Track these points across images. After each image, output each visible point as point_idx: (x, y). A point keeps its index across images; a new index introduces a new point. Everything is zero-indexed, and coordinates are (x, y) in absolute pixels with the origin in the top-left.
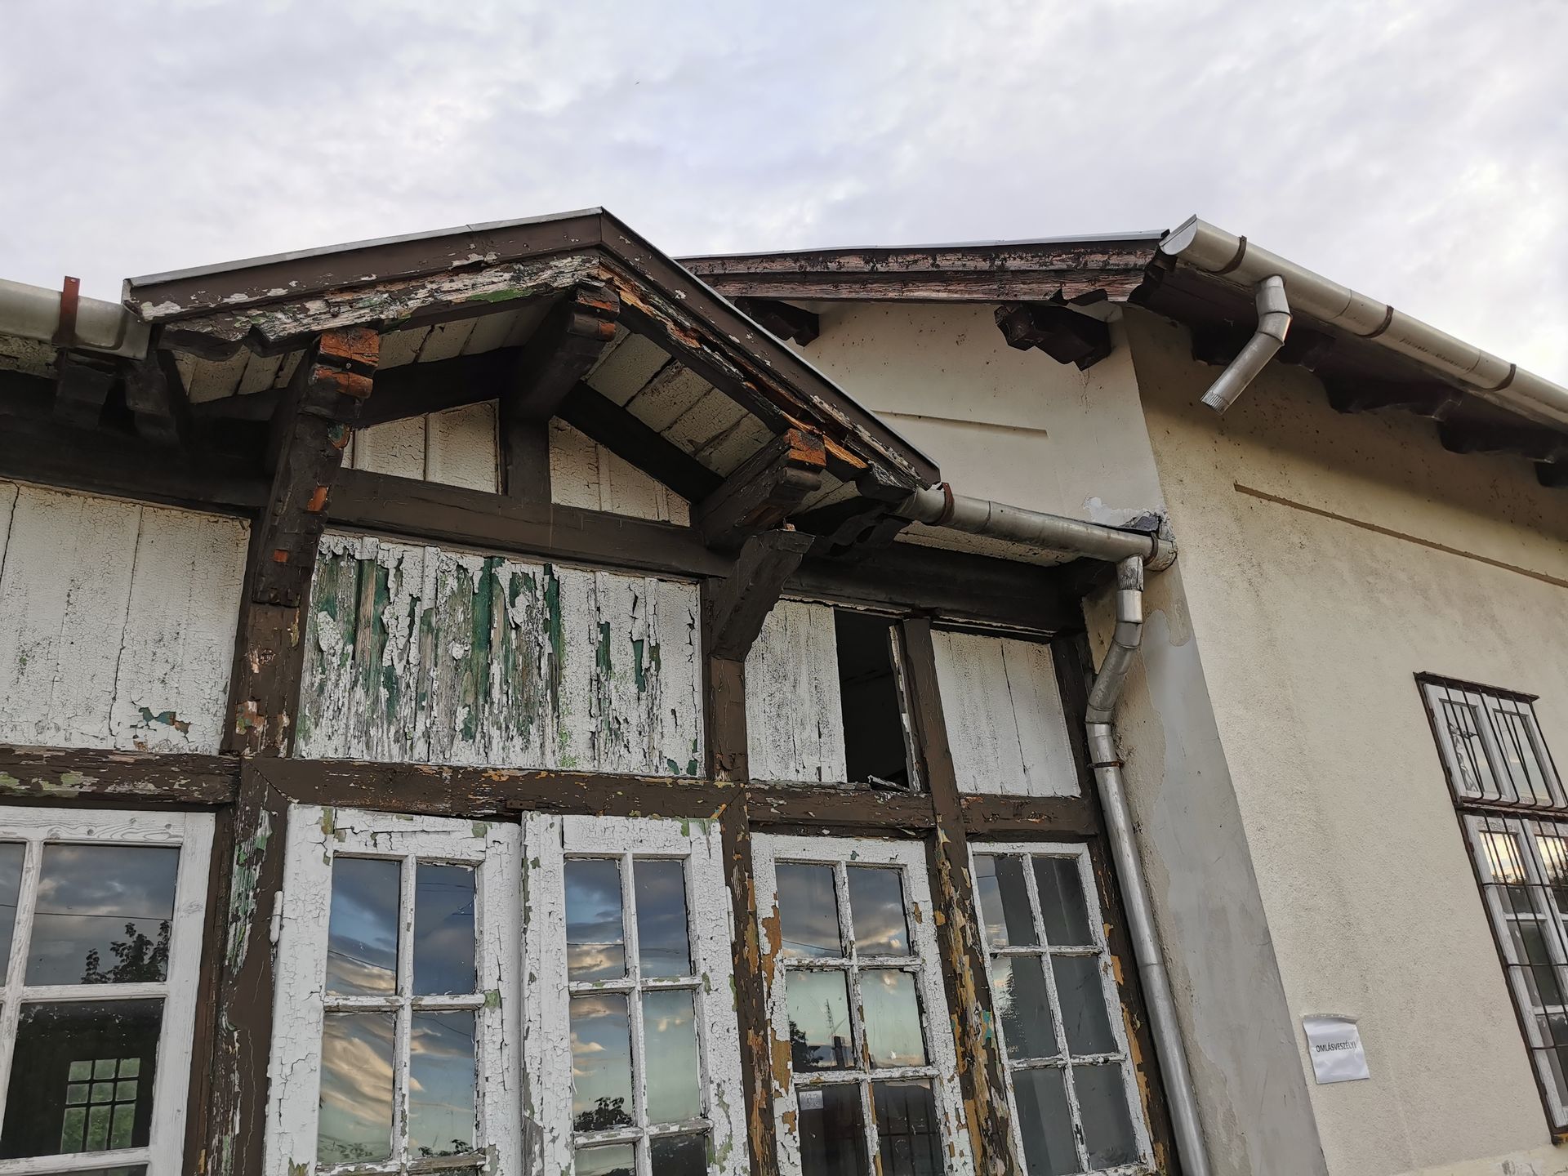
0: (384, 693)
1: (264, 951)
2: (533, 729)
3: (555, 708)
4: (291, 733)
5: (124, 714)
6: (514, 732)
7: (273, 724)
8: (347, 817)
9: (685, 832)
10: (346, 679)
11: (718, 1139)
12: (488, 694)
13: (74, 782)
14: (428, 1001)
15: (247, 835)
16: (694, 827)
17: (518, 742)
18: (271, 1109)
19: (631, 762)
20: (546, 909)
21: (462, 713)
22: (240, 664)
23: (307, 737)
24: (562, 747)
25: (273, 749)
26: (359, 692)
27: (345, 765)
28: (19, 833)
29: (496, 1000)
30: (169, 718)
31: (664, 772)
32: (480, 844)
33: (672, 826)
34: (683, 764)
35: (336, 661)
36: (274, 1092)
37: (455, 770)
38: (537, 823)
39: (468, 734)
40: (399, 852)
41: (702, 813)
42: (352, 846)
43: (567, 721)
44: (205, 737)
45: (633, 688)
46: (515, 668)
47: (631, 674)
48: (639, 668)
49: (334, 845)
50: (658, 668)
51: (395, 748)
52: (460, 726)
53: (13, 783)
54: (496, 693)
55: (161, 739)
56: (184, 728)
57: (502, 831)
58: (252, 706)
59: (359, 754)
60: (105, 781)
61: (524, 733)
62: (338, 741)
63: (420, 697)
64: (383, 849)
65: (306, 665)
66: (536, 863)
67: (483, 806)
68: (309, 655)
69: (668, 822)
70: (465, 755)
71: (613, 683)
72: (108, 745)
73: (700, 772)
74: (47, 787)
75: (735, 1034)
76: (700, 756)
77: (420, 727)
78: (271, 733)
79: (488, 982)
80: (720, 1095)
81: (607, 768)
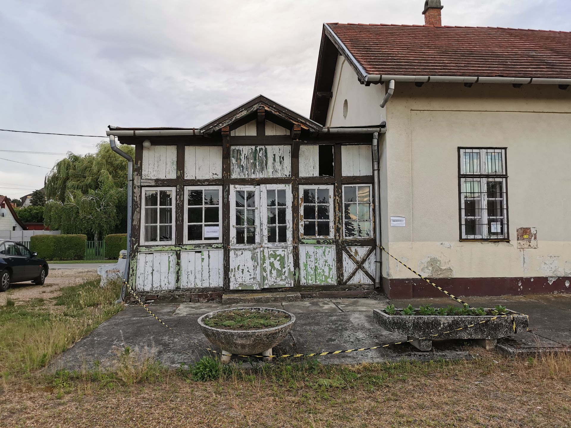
0: (242, 168)
1: (228, 202)
2: (263, 172)
3: (266, 168)
4: (230, 175)
5: (211, 174)
6: (260, 172)
7: (227, 174)
8: (237, 186)
10: (236, 167)
11: (288, 227)
12: (256, 167)
13: (206, 183)
14: (248, 208)
15: (225, 188)
16: (287, 185)
17: (261, 174)
18: (230, 219)
19: (279, 175)
20: (263, 197)
21: (253, 170)
22: (223, 167)
23: (232, 175)
24: (268, 174)
25: (228, 177)
26: (238, 169)
27: (236, 179)
28: (201, 189)
29: (257, 208)
30: (216, 174)
31: (284, 176)
32: (255, 189)
33: (284, 185)
34: (288, 175)
35: (235, 165)
36: (230, 218)
37: (251, 179)
38: (263, 187)
39: (254, 173)
40: (244, 190)
41: (289, 183)
42: (238, 190)
43: (269, 170)
44: (220, 176)
45: (279, 164)
46: (260, 163)
47: (279, 162)
48: (280, 161)
49: (235, 189)
50: (283, 160)
51: (244, 176)
52: (252, 172)
53: (200, 184)
54: (257, 167)
55: (215, 177)
56: (218, 175)
57: (257, 187)
58: (225, 172)
59: (239, 177)
60: (209, 183)
61: (262, 172)
62: (236, 176)
63: (246, 169)
64: (241, 190)
65: (231, 165)
66: (262, 191)
67: (255, 184)
68: (231, 164)
69: (283, 185)
70: (253, 176)
71: (276, 163)
72: (209, 178)
73: (291, 176)
74: (204, 184)
75: (292, 214)
76: (291, 174)
77: (247, 173)
78: (227, 176)
79: (256, 206)
80: (288, 222)
81: (275, 177)
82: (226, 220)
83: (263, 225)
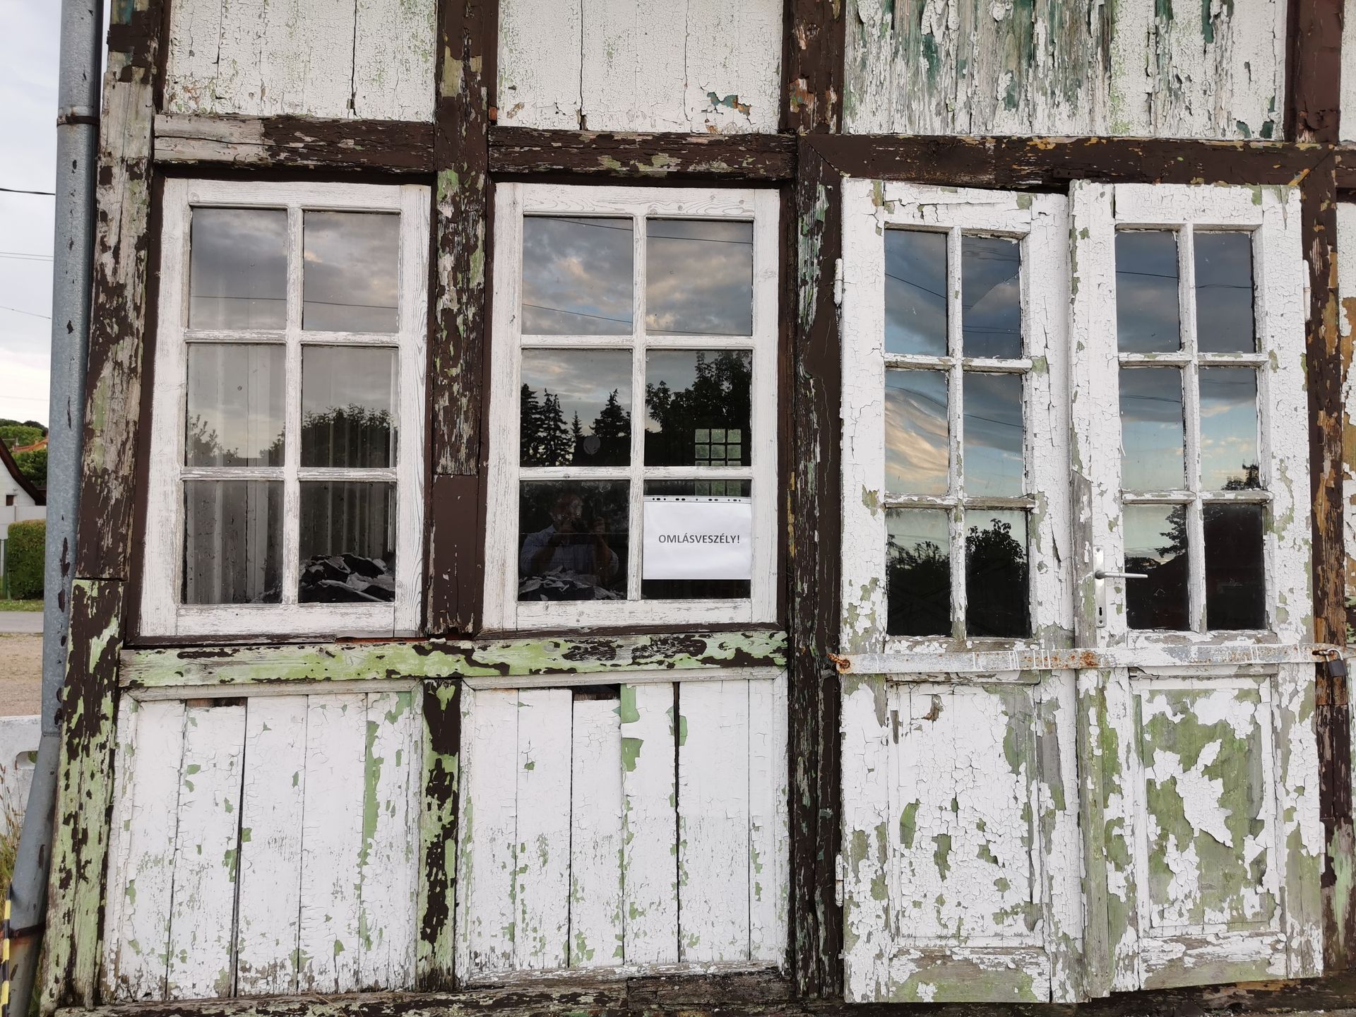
0: (924, 63)
1: (830, 310)
2: (1081, 93)
3: (1107, 67)
4: (839, 109)
5: (698, 100)
6: (1060, 97)
7: (823, 101)
8: (896, 190)
9: (1257, 200)
10: (887, 51)
11: (1278, 510)
12: (1032, 56)
13: (663, 163)
14: (978, 362)
15: (808, 207)
16: (1268, 193)
17: (1065, 108)
18: (845, 444)
19: (1195, 127)
20: (1094, 282)
21: (1004, 81)
22: (789, 41)
23: (853, 114)
24: (1114, 111)
25: (824, 126)
26: (900, 64)
27: (891, 139)
28: (626, 210)
29: (1043, 365)
30: (733, 101)
31: (1234, 136)
32: (1025, 215)
33: (1241, 193)
34: (1256, 127)
35: (876, 32)
36: (847, 430)
37: (998, 140)
38: (1086, 193)
39: (1011, 102)
40: (944, 223)
41: (1279, 179)
42: (902, 217)
43: (1119, 82)
44: (765, 119)
45: (1199, 39)
46: (1061, 25)
47: (1197, 24)
48: (1207, 15)
49: (884, 216)
50: (1230, 13)
51: (937, 122)
52: (1002, 94)
53: (616, 165)
54: (1041, 55)
55: (729, 122)
56: (746, 110)
57: (1048, 202)
58: (802, 84)
59: (903, 129)
60: (686, 161)
61: (1071, 98)
62: (882, 117)
63: (961, 65)
64: (930, 220)
65: (848, 39)
66: (1085, 234)
67: (1028, 176)
68: (851, 27)
69: (1236, 190)
70: (1009, 125)
71: (1174, 35)
72: (685, 129)
73: (1277, 134)
74: (643, 168)
75: (1304, 414)
76: (1279, 116)
77: (962, 97)
78: (821, 109)
79: (1035, 347)
80: (1283, 470)
81: (1164, 133)
82: (809, 454)
83: (1095, 490)
